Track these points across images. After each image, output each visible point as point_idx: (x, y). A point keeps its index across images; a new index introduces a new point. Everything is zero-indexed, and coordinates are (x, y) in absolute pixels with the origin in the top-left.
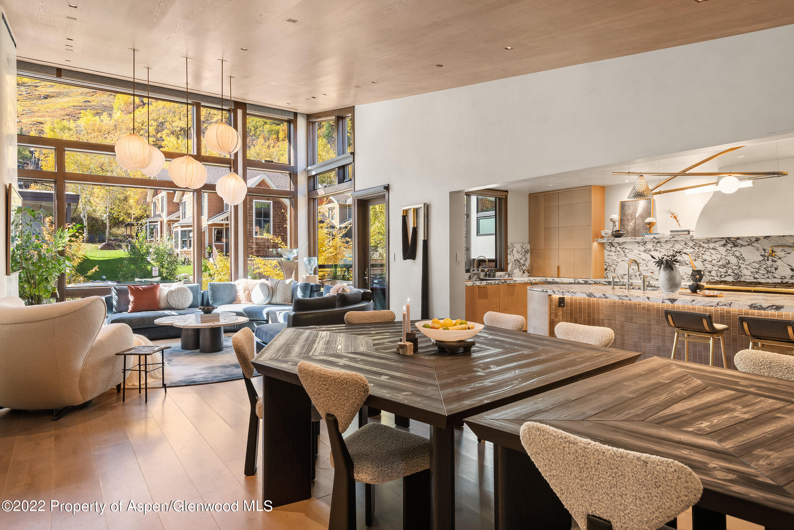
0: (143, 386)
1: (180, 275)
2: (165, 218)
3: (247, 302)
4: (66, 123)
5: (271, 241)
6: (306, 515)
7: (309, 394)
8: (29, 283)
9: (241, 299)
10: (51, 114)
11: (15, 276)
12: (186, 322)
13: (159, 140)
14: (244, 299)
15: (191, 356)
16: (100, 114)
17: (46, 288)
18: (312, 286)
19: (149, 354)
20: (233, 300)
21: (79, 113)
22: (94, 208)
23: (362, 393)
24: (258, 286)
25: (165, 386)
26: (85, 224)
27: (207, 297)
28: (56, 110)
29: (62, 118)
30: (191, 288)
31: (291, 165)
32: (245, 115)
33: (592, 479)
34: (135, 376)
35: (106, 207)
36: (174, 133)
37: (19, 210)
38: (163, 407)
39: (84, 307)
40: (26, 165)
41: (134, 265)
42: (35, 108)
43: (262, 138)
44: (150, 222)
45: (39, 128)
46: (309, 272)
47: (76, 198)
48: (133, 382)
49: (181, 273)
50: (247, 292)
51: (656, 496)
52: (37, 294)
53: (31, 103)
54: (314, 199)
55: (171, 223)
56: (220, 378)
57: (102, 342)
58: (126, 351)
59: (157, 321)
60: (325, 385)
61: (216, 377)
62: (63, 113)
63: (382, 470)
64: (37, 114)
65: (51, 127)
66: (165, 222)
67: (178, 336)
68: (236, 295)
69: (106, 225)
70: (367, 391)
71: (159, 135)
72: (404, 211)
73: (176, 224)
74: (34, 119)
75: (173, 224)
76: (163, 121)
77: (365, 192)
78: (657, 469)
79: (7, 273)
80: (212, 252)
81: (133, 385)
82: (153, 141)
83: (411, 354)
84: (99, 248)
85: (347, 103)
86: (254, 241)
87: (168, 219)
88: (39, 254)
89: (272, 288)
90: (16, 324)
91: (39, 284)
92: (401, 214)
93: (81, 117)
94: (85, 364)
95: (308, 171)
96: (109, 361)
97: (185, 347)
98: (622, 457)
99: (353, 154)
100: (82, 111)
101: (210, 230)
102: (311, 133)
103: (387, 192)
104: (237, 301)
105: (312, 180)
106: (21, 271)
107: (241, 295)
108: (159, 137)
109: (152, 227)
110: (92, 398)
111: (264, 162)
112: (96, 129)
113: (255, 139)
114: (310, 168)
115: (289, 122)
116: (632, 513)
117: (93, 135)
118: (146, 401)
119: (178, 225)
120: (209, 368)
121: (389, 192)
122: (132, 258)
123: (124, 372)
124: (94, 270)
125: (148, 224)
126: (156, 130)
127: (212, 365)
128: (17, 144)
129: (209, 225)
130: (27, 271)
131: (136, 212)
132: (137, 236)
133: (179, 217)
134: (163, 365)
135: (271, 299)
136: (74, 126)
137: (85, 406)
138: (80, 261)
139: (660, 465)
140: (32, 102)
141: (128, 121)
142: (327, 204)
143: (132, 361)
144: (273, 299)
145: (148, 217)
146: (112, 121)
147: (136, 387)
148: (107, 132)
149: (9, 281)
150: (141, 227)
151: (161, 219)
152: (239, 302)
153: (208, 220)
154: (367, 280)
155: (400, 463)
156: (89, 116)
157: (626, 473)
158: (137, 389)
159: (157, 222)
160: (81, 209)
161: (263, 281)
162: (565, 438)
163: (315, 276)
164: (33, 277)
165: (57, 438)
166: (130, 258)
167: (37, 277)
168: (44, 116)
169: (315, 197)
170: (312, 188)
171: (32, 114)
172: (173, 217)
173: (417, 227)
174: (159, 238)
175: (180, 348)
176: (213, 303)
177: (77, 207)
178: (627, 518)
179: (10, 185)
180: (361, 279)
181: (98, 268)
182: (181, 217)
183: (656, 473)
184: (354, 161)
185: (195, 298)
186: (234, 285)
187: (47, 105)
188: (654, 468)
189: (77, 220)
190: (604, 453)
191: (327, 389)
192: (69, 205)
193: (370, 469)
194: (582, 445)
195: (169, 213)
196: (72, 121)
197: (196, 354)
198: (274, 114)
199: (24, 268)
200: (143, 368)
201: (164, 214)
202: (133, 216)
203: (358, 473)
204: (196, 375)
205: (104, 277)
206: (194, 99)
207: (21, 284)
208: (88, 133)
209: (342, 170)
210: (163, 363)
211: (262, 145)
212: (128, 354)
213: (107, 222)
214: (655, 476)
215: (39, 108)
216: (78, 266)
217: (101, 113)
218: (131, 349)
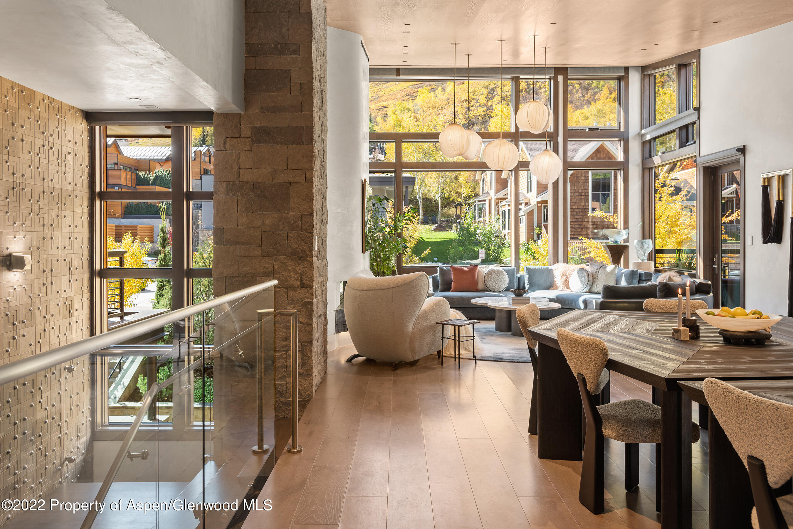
0: (457, 356)
1: (507, 259)
2: (493, 196)
3: (564, 289)
4: (405, 104)
5: (605, 219)
6: (573, 470)
7: (565, 356)
8: (377, 261)
9: (558, 285)
10: (393, 97)
11: (367, 253)
12: (499, 303)
13: (489, 109)
14: (562, 285)
15: (503, 337)
16: (435, 90)
17: (388, 265)
18: (640, 275)
19: (461, 326)
20: (550, 286)
21: (416, 92)
22: (428, 188)
23: (602, 355)
24: (576, 272)
25: (475, 359)
26: (421, 205)
27: (523, 282)
28: (398, 92)
29: (402, 99)
30: (507, 271)
31: (621, 130)
32: (566, 79)
33: (745, 422)
34: (452, 346)
35: (439, 187)
36: (505, 99)
37: (371, 198)
38: (474, 374)
39: (413, 281)
40: (373, 150)
41: (462, 247)
42: (381, 93)
43: (607, 90)
44: (479, 201)
45: (383, 113)
46: (642, 258)
47: (412, 181)
48: (450, 351)
49: (507, 256)
50: (565, 278)
51: (787, 437)
52: (382, 270)
53: (377, 88)
54: (650, 169)
55: (500, 201)
56: (525, 359)
57: (426, 311)
58: (444, 321)
59: (473, 301)
60: (574, 347)
61: (522, 357)
62: (403, 94)
63: (626, 430)
64: (382, 99)
65: (394, 109)
66: (493, 201)
67: (492, 319)
68: (553, 281)
69: (438, 206)
70: (606, 354)
71: (490, 104)
72: (764, 179)
73: (504, 203)
74: (380, 103)
75: (501, 202)
76: (494, 86)
77: (711, 157)
78: (784, 413)
79: (363, 252)
80: (541, 233)
81: (451, 354)
82: (484, 112)
83: (686, 339)
84: (432, 229)
85: (691, 47)
86: (590, 220)
87: (496, 197)
88: (383, 236)
89: (592, 274)
90: (369, 290)
91: (384, 262)
92: (761, 183)
93: (418, 95)
94: (414, 328)
95: (643, 135)
96: (432, 329)
97: (498, 329)
98: (762, 403)
99: (698, 109)
100: (419, 89)
101: (539, 208)
102: (647, 88)
103: (743, 155)
104: (554, 287)
105: (648, 146)
106: (371, 250)
107: (559, 281)
108: (489, 105)
109: (481, 206)
110: (419, 358)
111: (587, 130)
112: (431, 105)
113: (597, 93)
114: (643, 131)
115: (619, 79)
116: (775, 452)
117: (428, 113)
118: (459, 368)
119: (505, 203)
120: (517, 349)
121: (744, 156)
122: (460, 240)
123: (442, 339)
124: (427, 252)
125: (477, 203)
126: (486, 98)
127: (520, 347)
128: (368, 140)
129: (538, 203)
130: (376, 251)
131: (465, 191)
132: (465, 217)
133: (507, 194)
134: (473, 338)
135: (592, 287)
136: (413, 105)
137: (414, 363)
138: (415, 243)
139: (788, 410)
140: (379, 88)
141: (460, 93)
142: (680, 170)
143: (449, 331)
144: (593, 287)
145: (477, 195)
146: (446, 94)
147: (452, 356)
148: (440, 108)
149: (364, 258)
150: (469, 208)
151: (489, 198)
152: (556, 289)
153: (537, 197)
154: (717, 269)
155: (647, 429)
156: (425, 94)
157: (765, 417)
158: (453, 357)
159: (485, 200)
160: (417, 190)
161: (583, 266)
162: (728, 388)
163: (650, 264)
164: (379, 256)
165: (395, 382)
166: (458, 240)
167: (382, 256)
168: (387, 100)
169: (650, 166)
170: (647, 156)
171: (379, 99)
172: (501, 195)
173: (783, 201)
174: (487, 219)
175: (494, 330)
176: (529, 289)
177: (413, 189)
178: (772, 456)
179: (365, 180)
180: (708, 267)
181: (430, 250)
182: (509, 194)
183: (784, 416)
184: (699, 118)
185: (511, 281)
186: (551, 270)
187: (390, 88)
188: (782, 412)
189: (414, 202)
190: (750, 400)
191: (576, 351)
192: (407, 187)
193: (615, 427)
194: (737, 394)
195: (497, 191)
196: (411, 101)
197: (508, 336)
198: (600, 73)
199: (373, 248)
200: (457, 338)
201: (492, 192)
202: (463, 196)
203: (606, 429)
204: (504, 353)
205: (436, 259)
206: (513, 74)
207: (371, 261)
208: (424, 111)
209: (684, 132)
210: (473, 336)
211: (607, 98)
212: (445, 324)
213: (440, 202)
214: (783, 418)
215: (383, 92)
216: (414, 247)
217: (436, 88)
218: (448, 320)
